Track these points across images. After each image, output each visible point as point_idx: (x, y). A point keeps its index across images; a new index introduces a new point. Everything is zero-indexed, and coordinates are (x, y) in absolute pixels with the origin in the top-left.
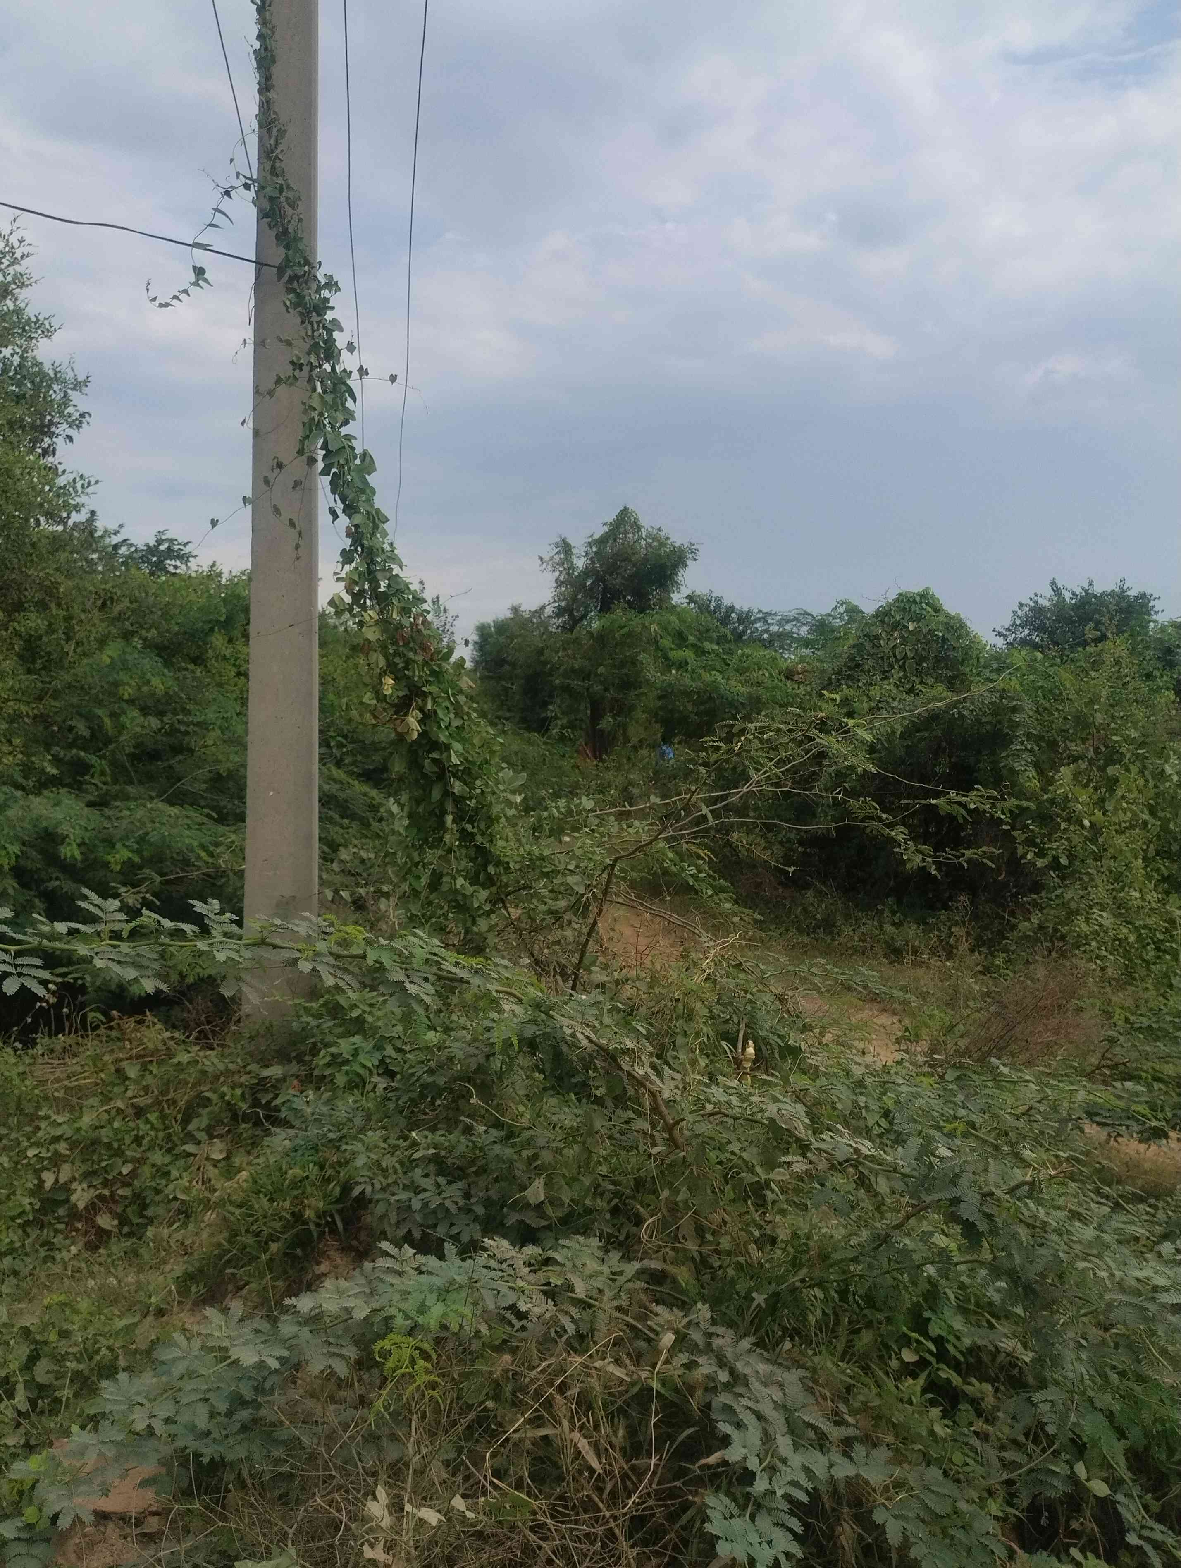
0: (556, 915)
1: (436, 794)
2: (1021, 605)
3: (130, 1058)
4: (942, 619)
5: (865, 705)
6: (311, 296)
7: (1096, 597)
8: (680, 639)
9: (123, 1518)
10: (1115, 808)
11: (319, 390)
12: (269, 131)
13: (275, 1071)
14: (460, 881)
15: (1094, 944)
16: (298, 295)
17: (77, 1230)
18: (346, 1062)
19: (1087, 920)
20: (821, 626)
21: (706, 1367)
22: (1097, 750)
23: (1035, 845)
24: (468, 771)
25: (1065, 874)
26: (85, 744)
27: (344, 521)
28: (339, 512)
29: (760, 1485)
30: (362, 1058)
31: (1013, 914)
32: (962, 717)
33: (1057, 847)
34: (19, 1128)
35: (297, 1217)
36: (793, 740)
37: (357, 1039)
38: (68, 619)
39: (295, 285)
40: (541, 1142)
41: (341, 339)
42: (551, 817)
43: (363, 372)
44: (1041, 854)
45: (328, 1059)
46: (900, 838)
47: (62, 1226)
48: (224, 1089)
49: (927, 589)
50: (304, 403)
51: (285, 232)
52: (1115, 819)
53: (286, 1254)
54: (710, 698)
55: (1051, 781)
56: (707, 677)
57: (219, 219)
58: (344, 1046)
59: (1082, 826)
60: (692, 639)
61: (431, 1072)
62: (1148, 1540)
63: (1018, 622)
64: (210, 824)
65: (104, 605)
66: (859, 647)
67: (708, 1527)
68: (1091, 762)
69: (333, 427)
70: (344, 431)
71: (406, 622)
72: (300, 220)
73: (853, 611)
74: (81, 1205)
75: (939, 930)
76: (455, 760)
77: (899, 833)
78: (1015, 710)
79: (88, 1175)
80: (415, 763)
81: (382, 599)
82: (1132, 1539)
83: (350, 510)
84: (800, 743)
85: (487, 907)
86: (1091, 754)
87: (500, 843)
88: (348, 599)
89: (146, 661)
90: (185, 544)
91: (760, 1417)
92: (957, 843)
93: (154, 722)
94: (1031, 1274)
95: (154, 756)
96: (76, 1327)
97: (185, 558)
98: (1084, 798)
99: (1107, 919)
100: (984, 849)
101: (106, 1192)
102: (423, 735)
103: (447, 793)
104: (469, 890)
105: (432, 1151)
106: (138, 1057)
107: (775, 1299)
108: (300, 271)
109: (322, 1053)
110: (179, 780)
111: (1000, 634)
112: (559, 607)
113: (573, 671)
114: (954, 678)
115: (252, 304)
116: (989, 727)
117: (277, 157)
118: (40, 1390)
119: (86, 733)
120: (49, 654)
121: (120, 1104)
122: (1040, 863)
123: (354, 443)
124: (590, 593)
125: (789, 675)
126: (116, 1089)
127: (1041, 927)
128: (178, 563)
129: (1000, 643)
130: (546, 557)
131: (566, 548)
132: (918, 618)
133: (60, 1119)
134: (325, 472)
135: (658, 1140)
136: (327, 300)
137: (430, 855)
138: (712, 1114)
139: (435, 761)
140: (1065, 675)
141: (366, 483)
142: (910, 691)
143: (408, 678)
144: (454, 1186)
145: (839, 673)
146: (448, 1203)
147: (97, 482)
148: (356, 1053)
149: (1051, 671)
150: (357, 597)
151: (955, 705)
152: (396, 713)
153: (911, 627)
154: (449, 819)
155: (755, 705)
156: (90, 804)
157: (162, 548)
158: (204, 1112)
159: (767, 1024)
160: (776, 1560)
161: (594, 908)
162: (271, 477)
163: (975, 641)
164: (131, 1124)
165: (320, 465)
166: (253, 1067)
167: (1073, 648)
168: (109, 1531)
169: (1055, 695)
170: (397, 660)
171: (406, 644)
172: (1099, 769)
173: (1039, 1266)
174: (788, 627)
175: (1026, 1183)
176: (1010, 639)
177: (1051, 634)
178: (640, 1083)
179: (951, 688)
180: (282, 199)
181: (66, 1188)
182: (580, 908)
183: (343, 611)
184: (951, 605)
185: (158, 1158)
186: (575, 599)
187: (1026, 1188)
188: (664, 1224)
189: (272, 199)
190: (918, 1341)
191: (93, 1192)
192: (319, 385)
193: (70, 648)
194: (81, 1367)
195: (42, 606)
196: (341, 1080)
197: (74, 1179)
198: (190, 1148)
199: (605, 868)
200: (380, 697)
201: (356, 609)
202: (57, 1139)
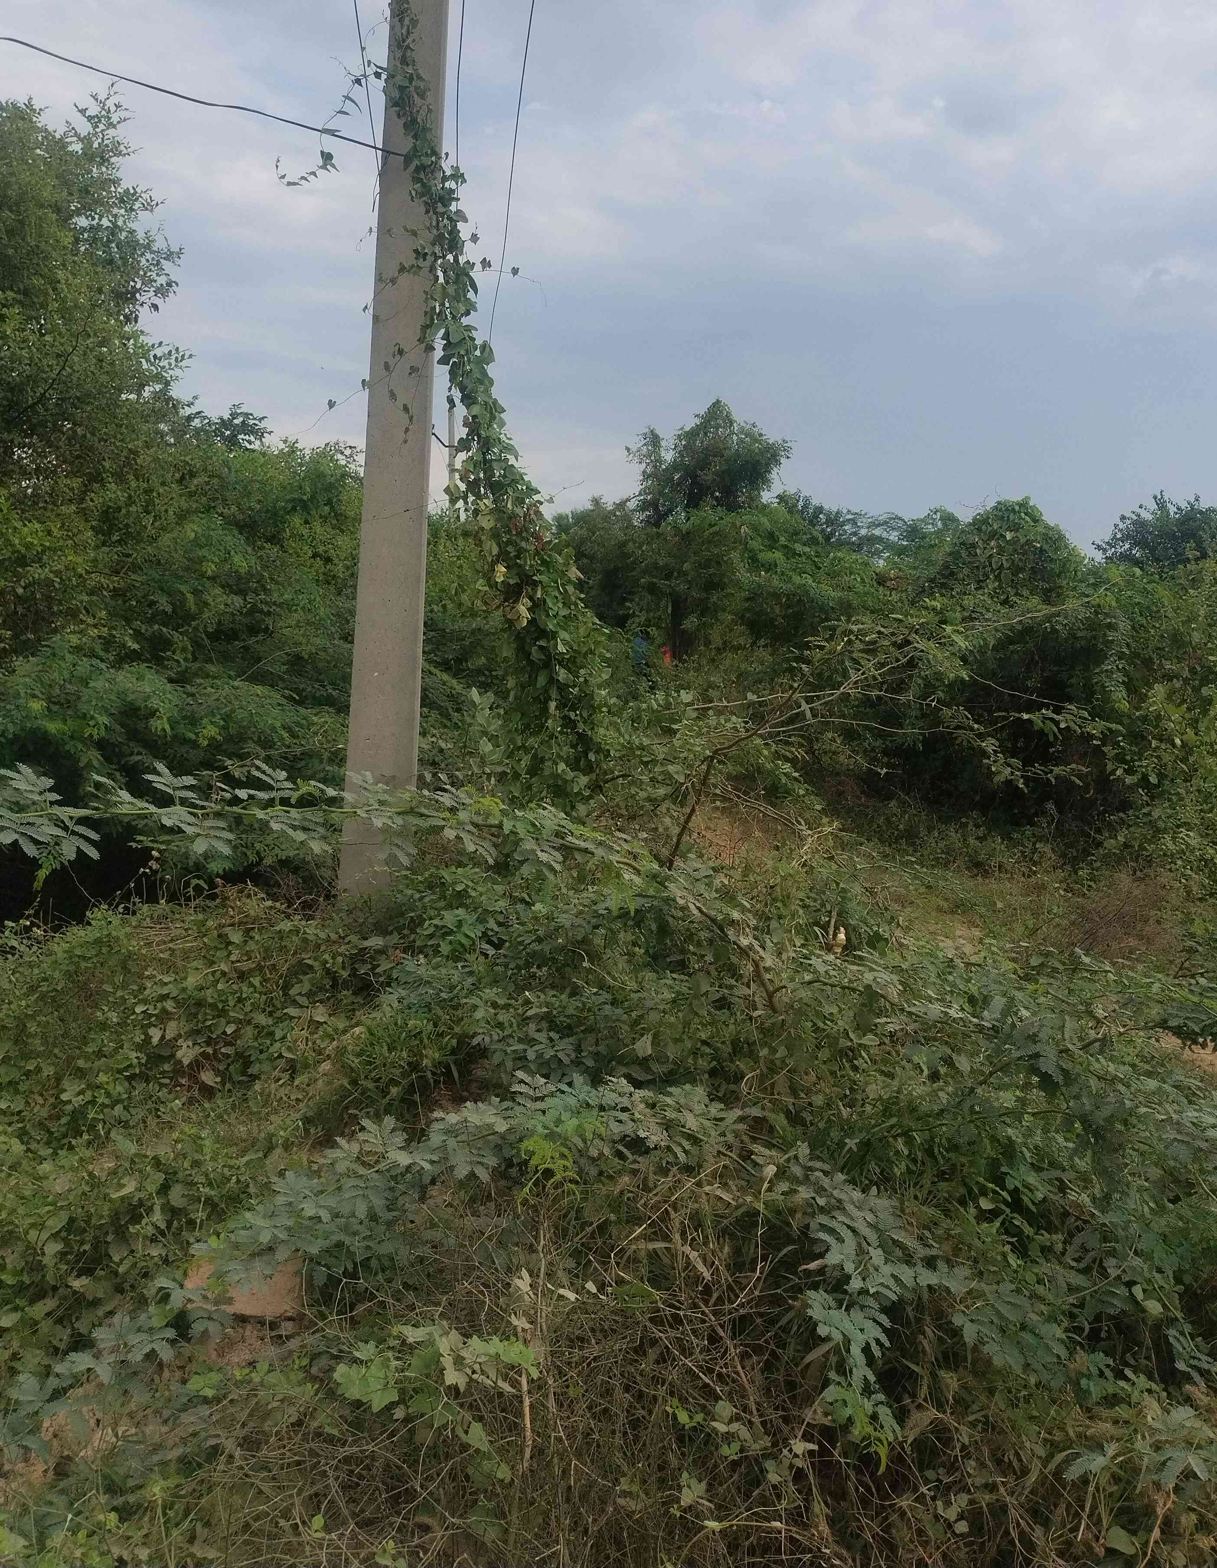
0: (655, 802)
1: (542, 681)
2: (1123, 518)
3: (232, 925)
4: (1040, 529)
5: (958, 615)
6: (437, 186)
7: (1201, 512)
8: (772, 537)
9: (261, 1322)
10: (1207, 728)
11: (441, 280)
12: (401, 21)
13: (375, 942)
14: (562, 766)
15: (1179, 862)
16: (424, 185)
17: (181, 1085)
18: (451, 932)
19: (1174, 839)
20: (913, 531)
21: (804, 1193)
22: (1193, 671)
23: (1125, 762)
24: (572, 660)
25: (1155, 793)
26: (166, 619)
27: (461, 411)
28: (457, 401)
29: (856, 1284)
30: (465, 929)
31: (1099, 831)
32: (1054, 631)
33: (1147, 765)
34: (123, 987)
35: (414, 1067)
36: (894, 644)
37: (461, 911)
38: (148, 491)
39: (422, 175)
40: (649, 1004)
41: (464, 231)
42: (650, 709)
43: (486, 264)
44: (1129, 772)
45: (432, 929)
46: (990, 749)
47: (167, 1081)
48: (326, 956)
49: (1028, 498)
50: (426, 293)
51: (414, 121)
52: (1206, 739)
53: (403, 1100)
54: (800, 601)
55: (1143, 698)
56: (797, 579)
57: (349, 107)
58: (449, 918)
59: (1174, 745)
60: (783, 540)
61: (539, 940)
62: (1193, 1367)
63: (1119, 536)
64: (289, 707)
65: (182, 478)
66: (955, 555)
67: (810, 1312)
68: (1186, 681)
69: (454, 317)
70: (465, 321)
71: (520, 511)
72: (430, 110)
73: (949, 519)
74: (186, 1062)
75: (1023, 845)
76: (561, 648)
77: (989, 745)
78: (1110, 626)
79: (195, 1033)
80: (522, 651)
81: (497, 488)
82: (1181, 1366)
83: (468, 399)
84: (900, 646)
85: (587, 793)
86: (1186, 673)
87: (602, 731)
88: (463, 487)
89: (229, 538)
90: (261, 420)
91: (854, 1231)
92: (1046, 759)
93: (238, 601)
94: (1100, 1117)
95: (232, 635)
96: (208, 1158)
97: (260, 434)
98: (1176, 717)
99: (1194, 839)
100: (1073, 766)
101: (210, 1050)
102: (532, 622)
103: (552, 680)
104: (570, 775)
105: (545, 1010)
106: (240, 923)
107: (866, 1145)
108: (427, 161)
109: (427, 923)
110: (259, 660)
111: (1099, 547)
112: (644, 502)
113: (655, 566)
114: (1050, 590)
115: (378, 189)
116: (1083, 643)
117: (408, 47)
118: (173, 1212)
119: (169, 609)
120: (127, 526)
121: (224, 967)
122: (1129, 780)
123: (474, 334)
124: (676, 487)
125: (881, 580)
126: (218, 953)
127: (1126, 845)
128: (252, 438)
129: (1099, 557)
130: (634, 448)
131: (654, 440)
132: (1016, 528)
133: (166, 979)
134: (443, 361)
135: (759, 1006)
136: (452, 191)
137: (532, 742)
138: (810, 983)
139: (541, 648)
140: (1163, 593)
141: (484, 373)
142: (1005, 602)
143: (520, 566)
144: (566, 1040)
145: (932, 581)
146: (561, 1055)
147: (191, 356)
148: (460, 924)
149: (1149, 587)
150: (473, 486)
151: (1049, 618)
152: (506, 600)
153: (1009, 535)
154: (553, 705)
155: (847, 609)
156: (171, 681)
157: (236, 421)
158: (305, 978)
159: (857, 912)
160: (868, 1344)
161: (692, 799)
162: (391, 363)
163: (1073, 553)
164: (235, 987)
165: (439, 353)
166: (353, 938)
167: (1173, 565)
168: (248, 1333)
169: (1152, 612)
170: (509, 549)
171: (519, 534)
172: (1194, 688)
173: (1106, 1112)
174: (877, 532)
175: (1097, 1040)
176: (1109, 553)
177: (1153, 550)
178: (744, 952)
179: (1047, 601)
180: (412, 89)
181: (171, 1044)
182: (678, 796)
183: (457, 499)
184: (1050, 518)
185: (262, 1019)
186: (661, 493)
187: (1097, 1044)
188: (762, 1078)
189: (402, 89)
190: (995, 1192)
191: (198, 1050)
192: (440, 274)
193: (148, 520)
194: (213, 1193)
195: (120, 477)
196: (445, 949)
197: (180, 1036)
198: (292, 1011)
199: (706, 759)
200: (491, 583)
201: (471, 498)
202: (164, 997)
